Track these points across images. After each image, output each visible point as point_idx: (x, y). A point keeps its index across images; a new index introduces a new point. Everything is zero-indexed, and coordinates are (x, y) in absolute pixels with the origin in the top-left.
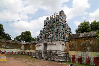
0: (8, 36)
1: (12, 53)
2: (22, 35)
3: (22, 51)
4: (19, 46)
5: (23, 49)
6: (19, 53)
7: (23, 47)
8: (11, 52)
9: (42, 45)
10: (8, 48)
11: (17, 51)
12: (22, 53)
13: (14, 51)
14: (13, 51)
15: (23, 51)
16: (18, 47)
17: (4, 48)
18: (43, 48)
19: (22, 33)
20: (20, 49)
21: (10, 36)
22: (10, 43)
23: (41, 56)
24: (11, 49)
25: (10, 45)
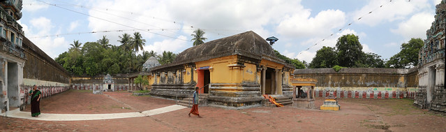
0: (376, 58)
1: (380, 95)
2: (403, 52)
3: (401, 90)
4: (394, 79)
5: (403, 85)
6: (394, 95)
7: (402, 80)
8: (376, 93)
9: (428, 71)
10: (369, 86)
11: (390, 90)
12: (401, 95)
13: (383, 90)
14: (380, 92)
15: (404, 89)
16: (391, 83)
17: (362, 86)
18: (429, 79)
19: (404, 46)
20: (396, 86)
21: (380, 58)
22: (371, 75)
23: (426, 101)
24: (376, 86)
25: (373, 78)
